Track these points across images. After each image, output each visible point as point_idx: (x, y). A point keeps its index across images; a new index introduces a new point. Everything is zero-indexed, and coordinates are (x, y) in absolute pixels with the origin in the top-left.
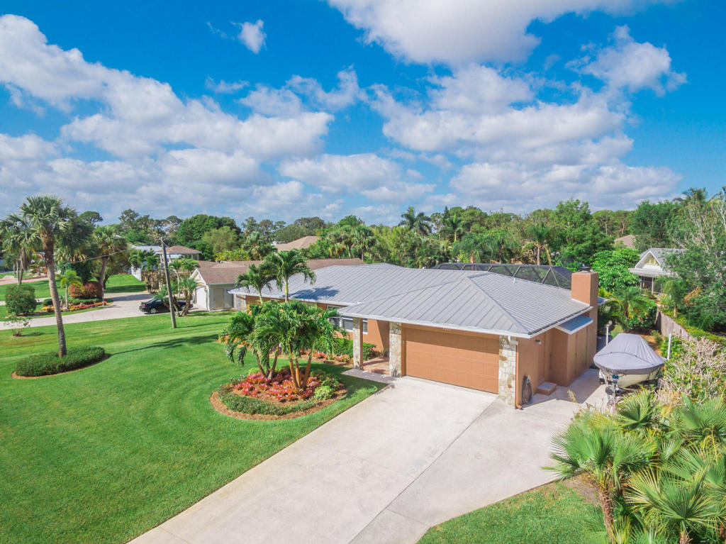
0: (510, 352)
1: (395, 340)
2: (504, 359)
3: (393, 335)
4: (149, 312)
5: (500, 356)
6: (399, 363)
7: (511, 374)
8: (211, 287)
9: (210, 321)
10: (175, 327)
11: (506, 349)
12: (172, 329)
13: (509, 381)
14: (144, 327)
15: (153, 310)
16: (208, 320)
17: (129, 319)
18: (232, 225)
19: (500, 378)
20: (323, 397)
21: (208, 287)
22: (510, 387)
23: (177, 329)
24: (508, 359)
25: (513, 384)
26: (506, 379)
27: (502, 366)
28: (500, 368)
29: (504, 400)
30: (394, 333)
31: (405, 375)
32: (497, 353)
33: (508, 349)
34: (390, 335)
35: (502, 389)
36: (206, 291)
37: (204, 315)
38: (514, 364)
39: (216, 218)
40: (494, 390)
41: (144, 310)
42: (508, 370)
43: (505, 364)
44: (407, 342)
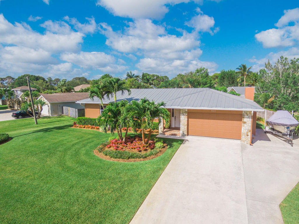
0: (248, 119)
1: (183, 119)
2: (245, 123)
3: (183, 116)
4: (18, 118)
5: (243, 122)
6: (186, 129)
7: (249, 129)
8: (51, 104)
9: (54, 121)
10: (37, 124)
11: (246, 118)
12: (35, 124)
13: (247, 133)
14: (19, 125)
15: (20, 117)
16: (52, 120)
17: (8, 121)
18: (44, 79)
19: (242, 132)
20: (160, 147)
21: (49, 105)
22: (248, 135)
23: (38, 125)
24: (247, 122)
25: (250, 134)
26: (246, 132)
27: (244, 126)
28: (242, 127)
29: (244, 142)
30: (183, 115)
31: (188, 135)
32: (241, 120)
33: (247, 118)
34: (181, 116)
35: (243, 137)
36: (48, 106)
37: (49, 118)
38: (250, 125)
39: (35, 76)
40: (239, 138)
41: (15, 116)
42: (247, 128)
43: (245, 125)
44: (189, 119)
